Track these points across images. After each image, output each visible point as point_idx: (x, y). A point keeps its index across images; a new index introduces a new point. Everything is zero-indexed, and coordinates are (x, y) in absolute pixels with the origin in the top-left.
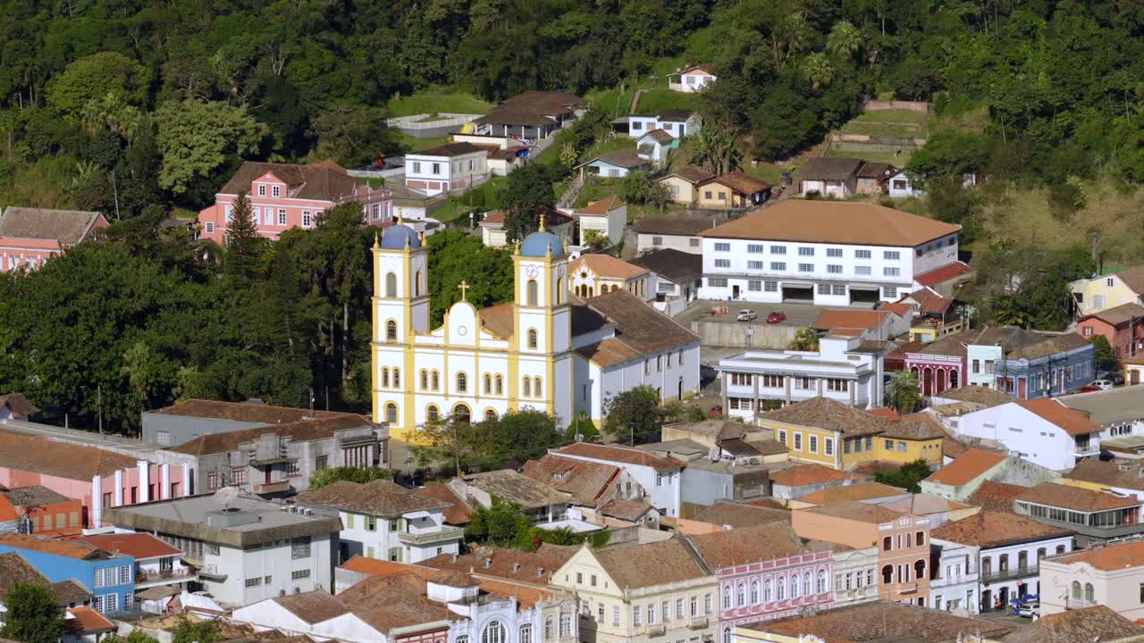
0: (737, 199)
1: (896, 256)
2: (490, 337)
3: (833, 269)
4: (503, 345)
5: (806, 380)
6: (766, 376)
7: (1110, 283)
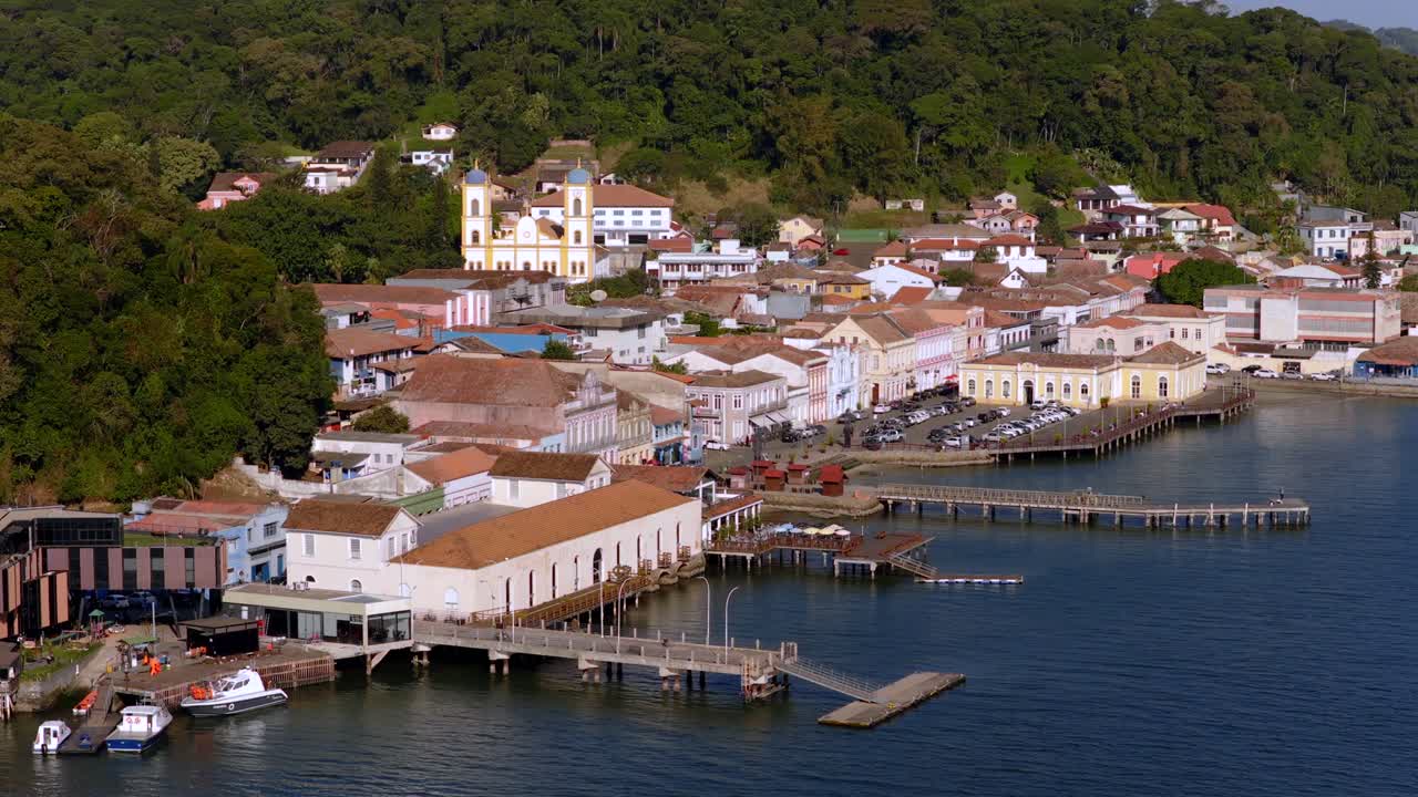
0: (506, 194)
1: (659, 213)
2: (546, 237)
3: (617, 223)
4: (557, 242)
5: (716, 265)
6: (689, 265)
7: (797, 223)
